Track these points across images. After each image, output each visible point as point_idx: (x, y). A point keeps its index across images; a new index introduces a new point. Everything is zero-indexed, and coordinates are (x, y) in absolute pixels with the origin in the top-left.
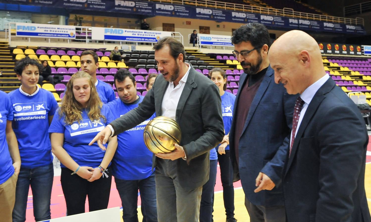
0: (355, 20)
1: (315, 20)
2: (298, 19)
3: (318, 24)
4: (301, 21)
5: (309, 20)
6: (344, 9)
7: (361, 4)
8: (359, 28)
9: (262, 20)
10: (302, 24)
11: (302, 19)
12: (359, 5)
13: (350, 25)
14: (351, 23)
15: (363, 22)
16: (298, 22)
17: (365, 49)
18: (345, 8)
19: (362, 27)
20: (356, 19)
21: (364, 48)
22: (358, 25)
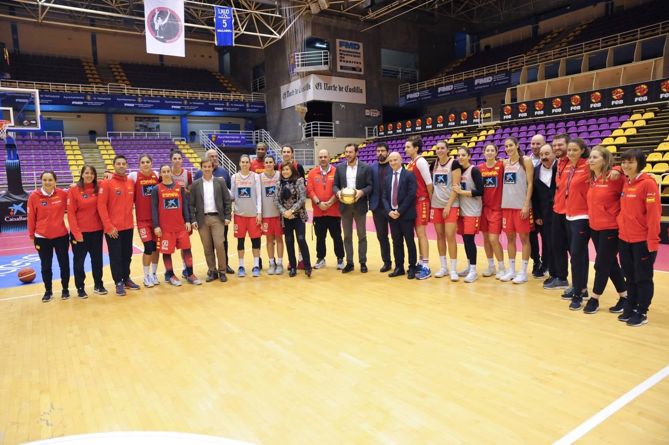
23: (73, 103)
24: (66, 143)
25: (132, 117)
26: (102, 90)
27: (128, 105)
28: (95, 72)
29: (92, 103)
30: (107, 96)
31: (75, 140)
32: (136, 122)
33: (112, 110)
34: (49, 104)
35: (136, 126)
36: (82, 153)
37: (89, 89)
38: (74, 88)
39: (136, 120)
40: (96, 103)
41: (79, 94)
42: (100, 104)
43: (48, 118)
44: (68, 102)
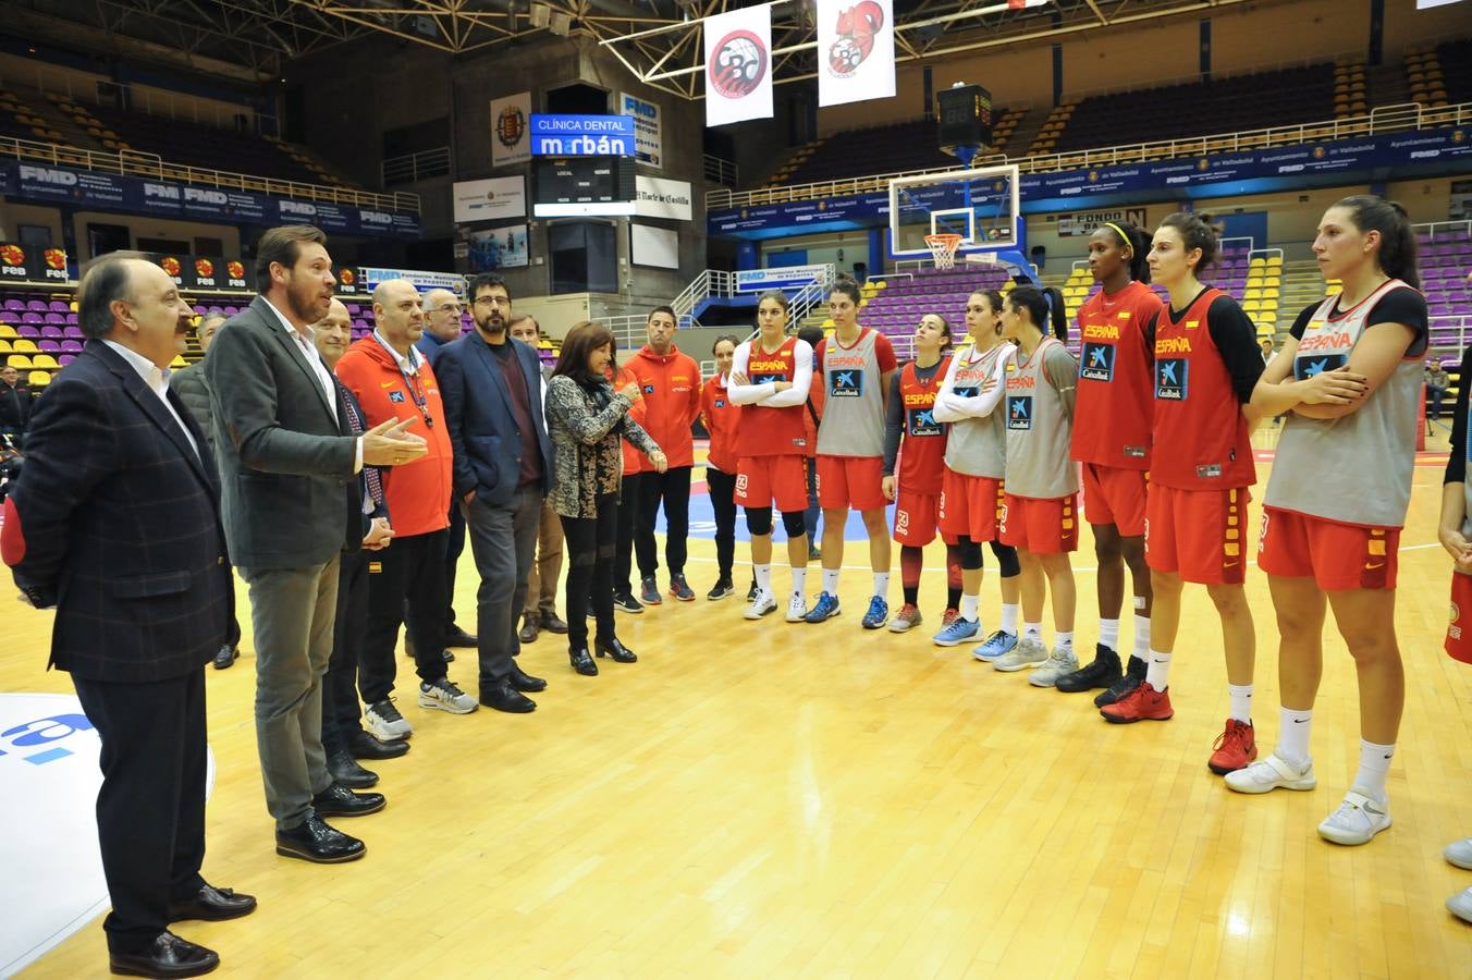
0: (393, 199)
1: (249, 192)
2: (182, 185)
3: (257, 203)
4: (189, 194)
5: (222, 189)
6: (382, 165)
7: (414, 155)
8: (405, 221)
9: (24, 180)
10: (194, 201)
11: (196, 185)
12: (411, 159)
13: (375, 211)
14: (396, 207)
15: (419, 206)
16: (182, 193)
17: (371, 278)
18: (386, 165)
19: (415, 217)
20: (395, 197)
21: (367, 276)
22: (400, 213)
23: (1281, 169)
24: (1260, 262)
25: (1443, 185)
26: (1360, 128)
27: (1421, 154)
28: (1360, 86)
29: (1325, 165)
30: (1367, 139)
31: (1277, 254)
32: (1455, 196)
33: (1381, 172)
34: (1232, 178)
35: (1453, 207)
36: (1283, 282)
37: (1326, 132)
38: (1292, 136)
39: (1453, 191)
40: (1336, 163)
41: (1300, 147)
42: (1344, 163)
43: (1237, 210)
44: (1270, 171)
